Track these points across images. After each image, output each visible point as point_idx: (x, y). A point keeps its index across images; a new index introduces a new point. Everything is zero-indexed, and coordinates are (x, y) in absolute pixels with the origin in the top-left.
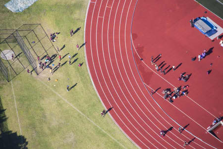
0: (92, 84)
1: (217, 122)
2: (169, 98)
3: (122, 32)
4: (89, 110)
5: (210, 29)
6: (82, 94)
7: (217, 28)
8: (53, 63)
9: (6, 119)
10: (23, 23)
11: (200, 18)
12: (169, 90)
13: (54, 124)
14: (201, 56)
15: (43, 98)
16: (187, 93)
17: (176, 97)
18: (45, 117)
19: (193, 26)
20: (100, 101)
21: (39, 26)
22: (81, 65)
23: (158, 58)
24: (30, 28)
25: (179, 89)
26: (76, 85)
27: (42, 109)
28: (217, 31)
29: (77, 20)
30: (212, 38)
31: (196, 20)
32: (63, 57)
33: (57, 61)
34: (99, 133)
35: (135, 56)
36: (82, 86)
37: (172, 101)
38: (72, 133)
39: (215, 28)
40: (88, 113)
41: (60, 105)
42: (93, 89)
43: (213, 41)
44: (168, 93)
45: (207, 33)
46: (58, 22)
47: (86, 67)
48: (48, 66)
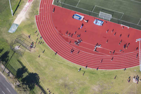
0: (50, 48)
3: (51, 28)
4: (53, 57)
5: (79, 17)
6: (48, 53)
7: (81, 16)
9: (27, 69)
10: (17, 36)
12: (76, 41)
13: (44, 65)
15: (36, 58)
17: (79, 43)
18: (39, 64)
19: (73, 18)
21: (23, 35)
22: (43, 43)
24: (20, 36)
25: (79, 40)
27: (38, 62)
30: (81, 20)
31: (74, 16)
32: (36, 42)
33: (34, 44)
34: (60, 63)
35: (60, 34)
36: (47, 50)
37: (78, 45)
38: (51, 67)
42: (51, 50)
44: (76, 42)
45: (79, 19)
46: (28, 32)
47: (45, 43)
48: (32, 47)
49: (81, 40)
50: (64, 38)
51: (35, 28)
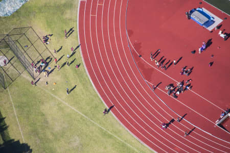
0: (91, 85)
1: (225, 114)
2: (173, 94)
3: (117, 29)
4: (91, 112)
5: (207, 19)
6: (82, 96)
7: (214, 18)
8: (49, 66)
9: (6, 128)
10: (12, 27)
11: (195, 9)
13: (57, 128)
14: (202, 49)
15: (43, 103)
16: (191, 87)
17: (180, 92)
18: (47, 122)
19: (189, 18)
20: (102, 102)
21: (30, 29)
22: (78, 66)
23: (157, 53)
24: (21, 31)
25: (183, 83)
26: (75, 87)
27: (44, 115)
28: (214, 22)
29: (69, 20)
30: (210, 28)
31: (192, 12)
32: (59, 60)
33: (52, 64)
34: (105, 134)
35: (134, 53)
36: (82, 88)
37: (176, 96)
38: (77, 138)
39: (212, 19)
40: (91, 115)
41: (61, 109)
42: (94, 90)
43: (212, 32)
44: (172, 88)
45: (204, 24)
46: (49, 24)
47: (84, 67)
48: (44, 70)
49: (189, 85)
50: (141, 66)
51: (70, 19)
